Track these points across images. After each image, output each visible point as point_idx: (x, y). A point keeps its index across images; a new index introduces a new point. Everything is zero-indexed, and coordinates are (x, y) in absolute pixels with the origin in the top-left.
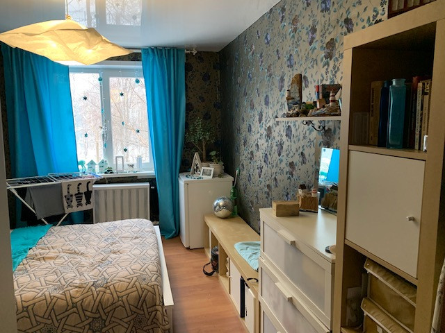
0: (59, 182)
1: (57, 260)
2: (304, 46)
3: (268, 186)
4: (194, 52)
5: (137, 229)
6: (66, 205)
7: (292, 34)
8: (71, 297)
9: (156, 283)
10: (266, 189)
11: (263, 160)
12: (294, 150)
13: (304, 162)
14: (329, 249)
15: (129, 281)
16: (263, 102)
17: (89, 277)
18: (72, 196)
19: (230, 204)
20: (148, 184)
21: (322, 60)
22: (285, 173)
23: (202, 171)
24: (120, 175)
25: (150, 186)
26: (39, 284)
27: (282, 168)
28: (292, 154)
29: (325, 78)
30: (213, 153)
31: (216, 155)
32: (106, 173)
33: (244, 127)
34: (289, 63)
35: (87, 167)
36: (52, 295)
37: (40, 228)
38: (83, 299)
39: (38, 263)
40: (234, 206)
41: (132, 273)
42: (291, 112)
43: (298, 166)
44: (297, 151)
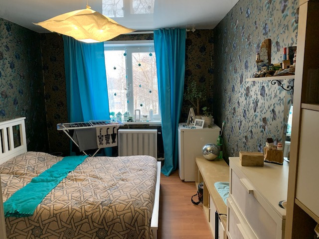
0: (95, 126)
1: (83, 182)
2: (278, 15)
3: (246, 137)
4: (194, 30)
5: (143, 163)
6: (98, 142)
7: (267, 5)
8: (85, 211)
9: (146, 208)
10: (244, 140)
11: (242, 115)
12: (266, 107)
13: (274, 118)
14: (282, 204)
15: (126, 204)
16: (243, 67)
17: (100, 197)
18: (103, 136)
19: (216, 149)
20: (156, 130)
21: (293, 25)
22: (259, 127)
23: (195, 122)
24: (137, 123)
25: (158, 132)
26: (66, 198)
27: (257, 122)
28: (265, 111)
29: (295, 42)
30: (204, 109)
31: (207, 110)
32: (128, 121)
33: (229, 87)
34: (264, 32)
35: (116, 116)
36: (73, 207)
37: (80, 157)
38: (92, 214)
39: (71, 182)
40: (219, 151)
41: (130, 197)
42: (259, 73)
43: (270, 121)
44: (269, 108)
